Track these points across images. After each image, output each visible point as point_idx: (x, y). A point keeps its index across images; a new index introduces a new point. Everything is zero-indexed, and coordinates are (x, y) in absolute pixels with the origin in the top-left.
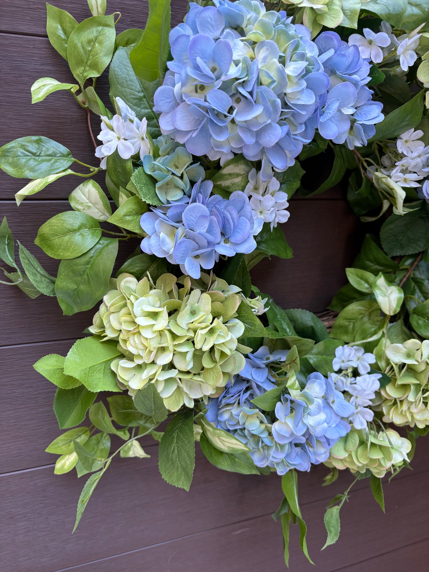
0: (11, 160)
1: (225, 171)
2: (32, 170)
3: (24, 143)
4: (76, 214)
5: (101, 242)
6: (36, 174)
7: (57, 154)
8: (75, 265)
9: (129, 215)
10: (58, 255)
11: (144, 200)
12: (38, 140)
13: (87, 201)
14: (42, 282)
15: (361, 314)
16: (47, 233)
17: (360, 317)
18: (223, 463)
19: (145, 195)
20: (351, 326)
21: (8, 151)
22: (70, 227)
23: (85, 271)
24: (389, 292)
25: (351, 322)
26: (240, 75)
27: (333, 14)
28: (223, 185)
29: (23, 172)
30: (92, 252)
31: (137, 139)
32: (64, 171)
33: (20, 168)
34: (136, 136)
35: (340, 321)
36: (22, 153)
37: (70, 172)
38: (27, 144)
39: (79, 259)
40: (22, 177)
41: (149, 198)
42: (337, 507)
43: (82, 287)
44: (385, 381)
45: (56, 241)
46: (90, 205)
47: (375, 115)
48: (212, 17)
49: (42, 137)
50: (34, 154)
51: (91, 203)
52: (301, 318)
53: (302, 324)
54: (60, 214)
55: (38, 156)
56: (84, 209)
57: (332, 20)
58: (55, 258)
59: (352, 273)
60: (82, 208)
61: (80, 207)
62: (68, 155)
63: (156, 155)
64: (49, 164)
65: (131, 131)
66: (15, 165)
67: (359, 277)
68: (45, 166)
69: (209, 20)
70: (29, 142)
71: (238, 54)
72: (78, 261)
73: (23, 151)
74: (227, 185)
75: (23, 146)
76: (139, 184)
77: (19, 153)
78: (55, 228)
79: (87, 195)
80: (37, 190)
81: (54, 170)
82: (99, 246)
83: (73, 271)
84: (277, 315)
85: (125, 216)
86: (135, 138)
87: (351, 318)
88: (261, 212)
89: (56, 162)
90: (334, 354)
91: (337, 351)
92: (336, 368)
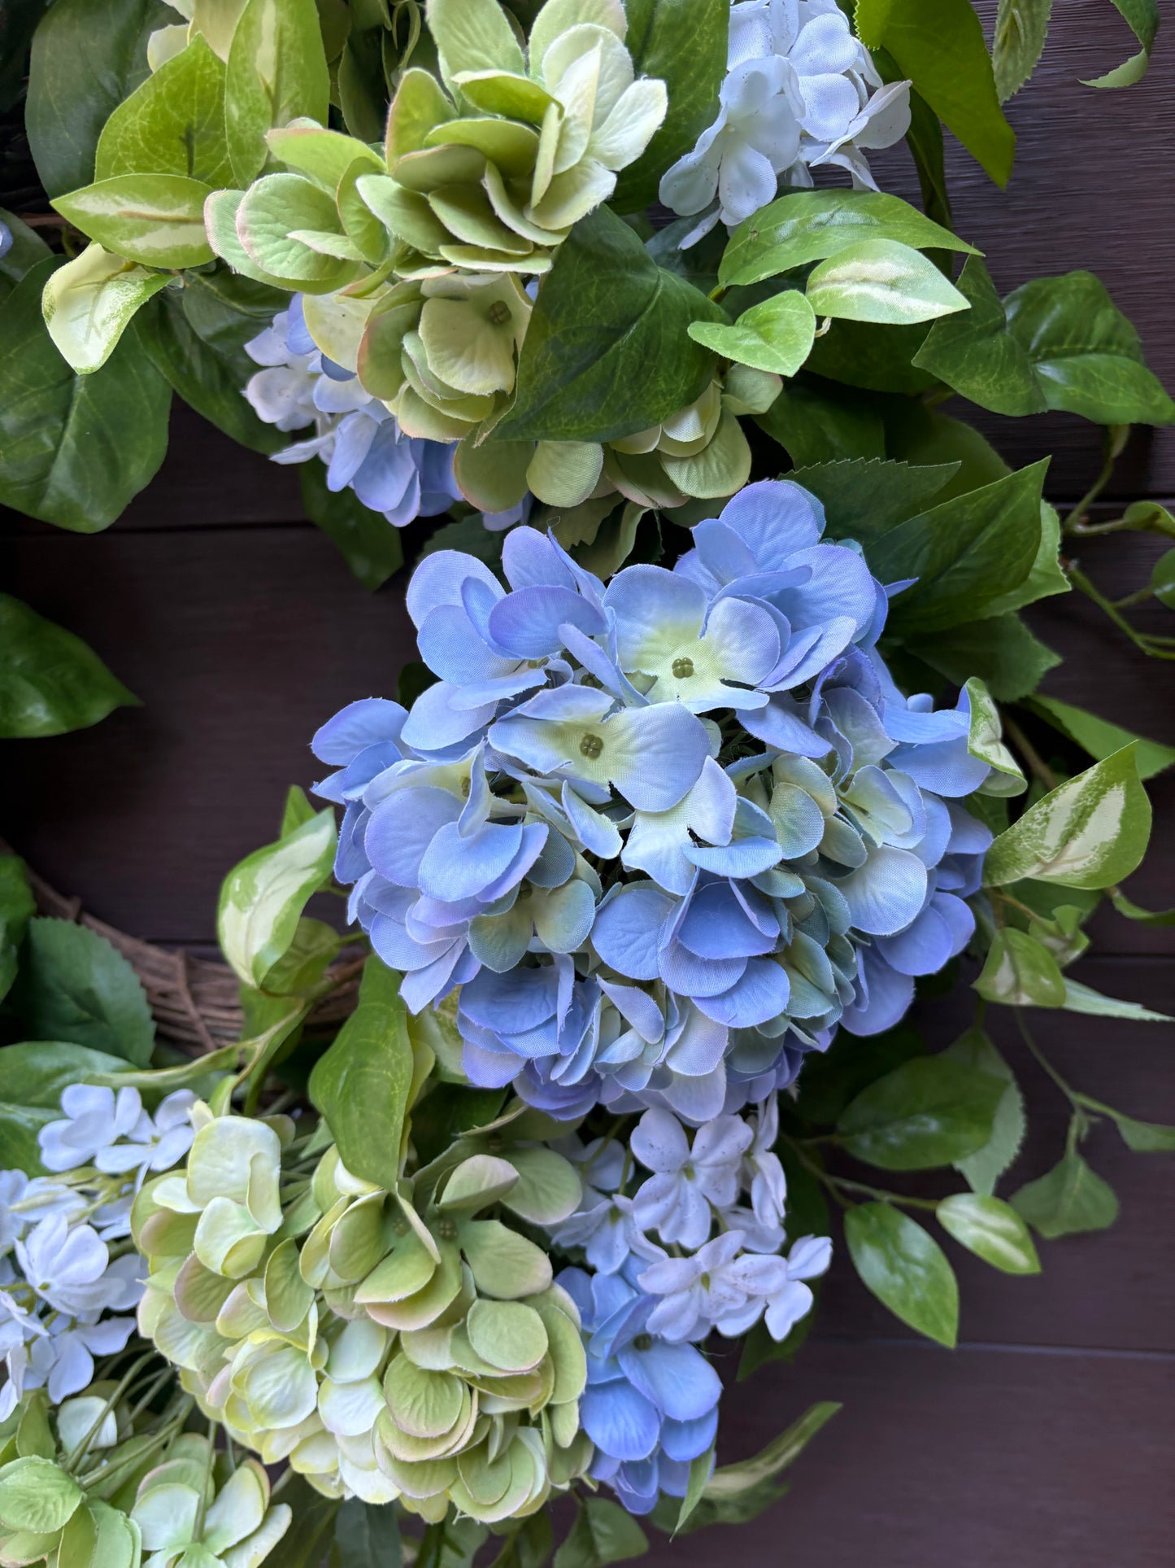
52: (68, 955)
53: (70, 976)
59: (294, 806)
90: (53, 1104)
91: (77, 1096)
92: (56, 1156)
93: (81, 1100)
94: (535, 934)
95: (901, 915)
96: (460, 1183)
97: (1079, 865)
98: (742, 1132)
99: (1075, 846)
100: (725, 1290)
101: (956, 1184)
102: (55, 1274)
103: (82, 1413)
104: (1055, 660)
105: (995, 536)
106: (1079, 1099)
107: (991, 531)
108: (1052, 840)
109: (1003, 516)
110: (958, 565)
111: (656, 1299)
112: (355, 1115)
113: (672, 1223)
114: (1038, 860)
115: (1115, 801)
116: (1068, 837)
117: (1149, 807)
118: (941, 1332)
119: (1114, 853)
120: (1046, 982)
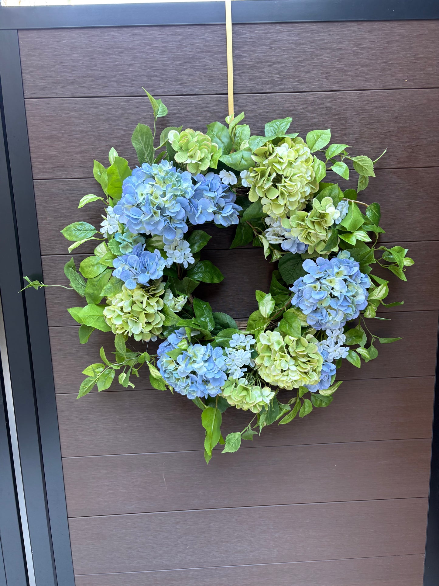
0: (69, 232)
1: (154, 239)
2: (77, 237)
3: (75, 225)
4: (96, 258)
5: (106, 271)
6: (78, 239)
7: (89, 229)
8: (93, 281)
9: (108, 259)
10: (87, 276)
11: (113, 253)
12: (82, 223)
13: (101, 252)
14: (81, 288)
15: (259, 317)
16: (83, 266)
17: (259, 319)
18: (155, 385)
19: (114, 251)
20: (254, 325)
21: (69, 228)
22: (93, 264)
23: (97, 284)
24: (267, 304)
25: (255, 322)
26: (142, 201)
27: (206, 163)
28: (154, 246)
29: (72, 238)
30: (101, 275)
31: (116, 225)
32: (90, 237)
33: (72, 237)
34: (115, 223)
35: (250, 321)
36: (74, 229)
37: (93, 238)
38: (76, 225)
39: (95, 278)
40: (72, 240)
41: (116, 252)
42: (239, 433)
43: (95, 292)
44: (254, 355)
45: (86, 270)
46: (103, 253)
47: (228, 211)
48: (141, 173)
49: (83, 222)
50: (79, 230)
51: (103, 252)
52: (222, 318)
53: (222, 321)
54: (89, 257)
55: (81, 231)
56: (100, 255)
57: (204, 166)
58: (86, 277)
59: (258, 293)
60: (99, 255)
61: (98, 254)
62: (94, 230)
63: (123, 233)
64: (84, 234)
65: (113, 221)
66: (70, 235)
67: (261, 296)
68: (83, 235)
69: (140, 174)
70: (77, 225)
71: (147, 191)
72: (94, 279)
73: (75, 229)
74: (156, 245)
75: (75, 227)
76: (112, 246)
77: (73, 230)
78: (86, 263)
79: (101, 248)
80: (76, 246)
81: (85, 237)
82: (105, 273)
83: (92, 284)
84: (205, 314)
85: (106, 260)
86: (115, 224)
87: (255, 319)
88: (176, 259)
89: (87, 233)
90: (231, 337)
91: (234, 336)
92: (232, 345)
93: (235, 336)
94: (322, 304)
95: (362, 301)
96: (307, 338)
97: (380, 296)
98: (339, 332)
99: (380, 294)
100: (337, 353)
101: (359, 346)
102: (243, 357)
103: (242, 380)
104: (372, 269)
105: (368, 257)
106: (373, 336)
107: (368, 256)
108: (377, 293)
109: (369, 254)
110: (364, 260)
111: (330, 353)
112: (292, 330)
113: (330, 344)
114: (376, 295)
115: (385, 288)
116: (379, 292)
117: (388, 289)
118: (358, 366)
119: (384, 294)
120: (373, 313)
